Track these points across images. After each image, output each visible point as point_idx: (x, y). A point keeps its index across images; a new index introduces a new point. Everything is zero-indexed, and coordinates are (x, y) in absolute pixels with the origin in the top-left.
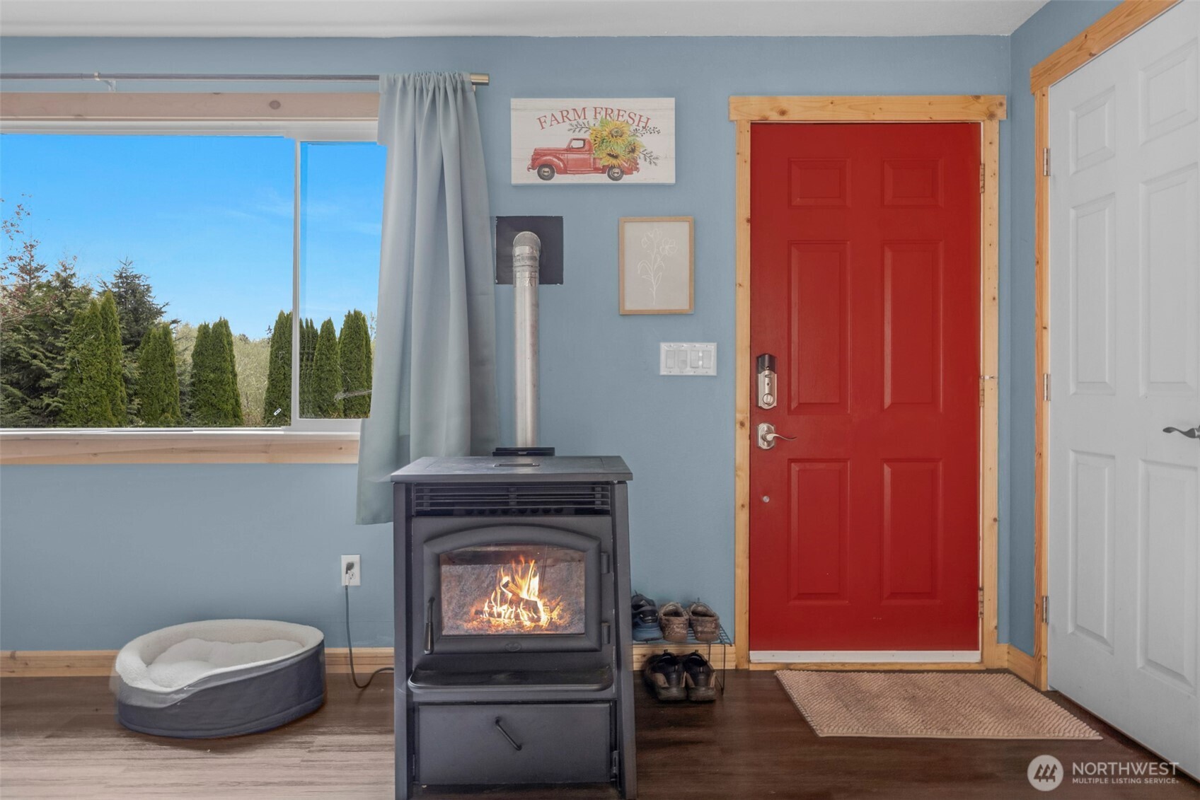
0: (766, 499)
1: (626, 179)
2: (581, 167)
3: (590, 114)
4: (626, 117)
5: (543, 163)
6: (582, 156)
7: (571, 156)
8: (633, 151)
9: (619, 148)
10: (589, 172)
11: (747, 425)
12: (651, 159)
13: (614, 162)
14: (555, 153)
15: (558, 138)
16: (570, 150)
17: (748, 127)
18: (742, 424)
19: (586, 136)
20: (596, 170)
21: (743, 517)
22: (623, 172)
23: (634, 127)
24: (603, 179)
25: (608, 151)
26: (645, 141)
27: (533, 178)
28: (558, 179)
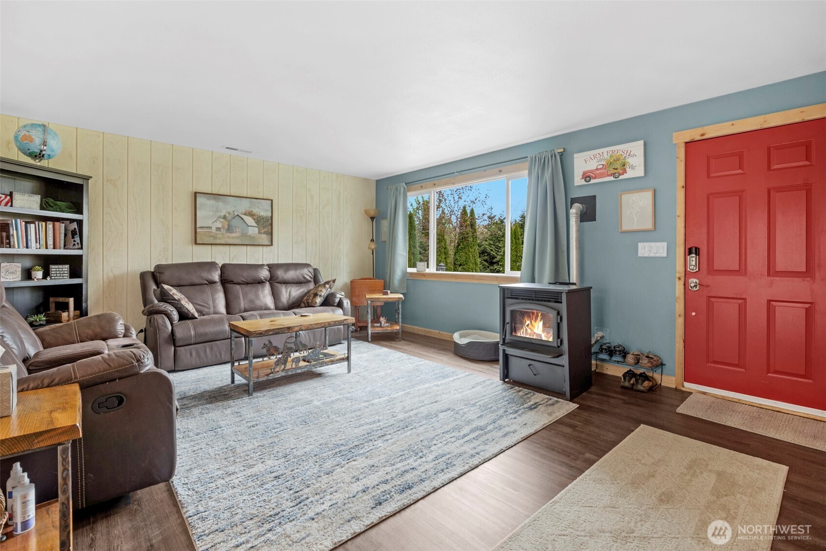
0: (694, 314)
1: (621, 177)
2: (602, 176)
3: (605, 154)
4: (621, 152)
5: (587, 177)
6: (602, 171)
7: (598, 172)
8: (624, 165)
9: (618, 165)
10: (605, 177)
11: (683, 279)
12: (632, 167)
13: (616, 171)
14: (591, 171)
15: (592, 165)
16: (597, 169)
17: (683, 145)
18: (679, 279)
19: (604, 163)
20: (608, 175)
21: (680, 321)
22: (620, 175)
23: (625, 155)
24: (612, 178)
25: (613, 167)
26: (630, 160)
27: (583, 182)
28: (593, 181)
